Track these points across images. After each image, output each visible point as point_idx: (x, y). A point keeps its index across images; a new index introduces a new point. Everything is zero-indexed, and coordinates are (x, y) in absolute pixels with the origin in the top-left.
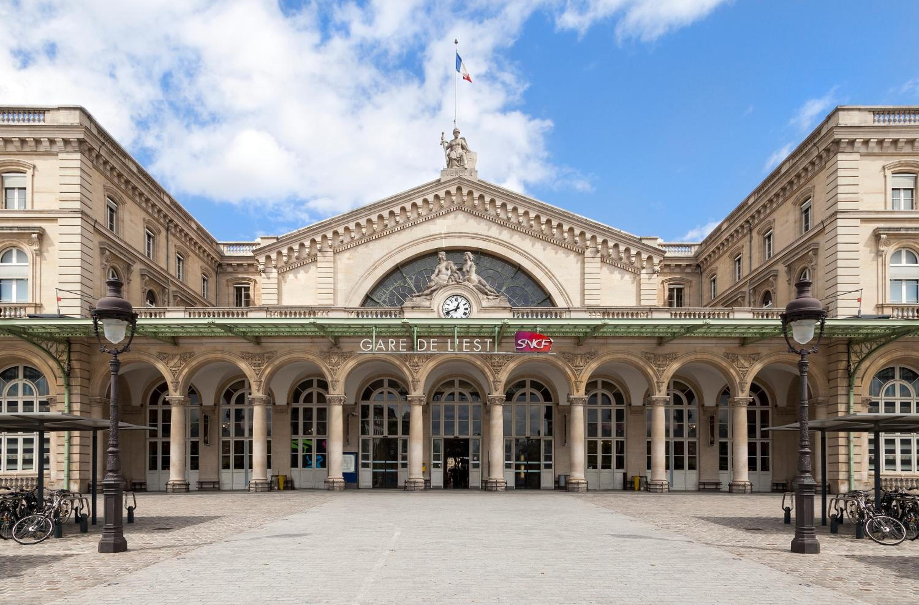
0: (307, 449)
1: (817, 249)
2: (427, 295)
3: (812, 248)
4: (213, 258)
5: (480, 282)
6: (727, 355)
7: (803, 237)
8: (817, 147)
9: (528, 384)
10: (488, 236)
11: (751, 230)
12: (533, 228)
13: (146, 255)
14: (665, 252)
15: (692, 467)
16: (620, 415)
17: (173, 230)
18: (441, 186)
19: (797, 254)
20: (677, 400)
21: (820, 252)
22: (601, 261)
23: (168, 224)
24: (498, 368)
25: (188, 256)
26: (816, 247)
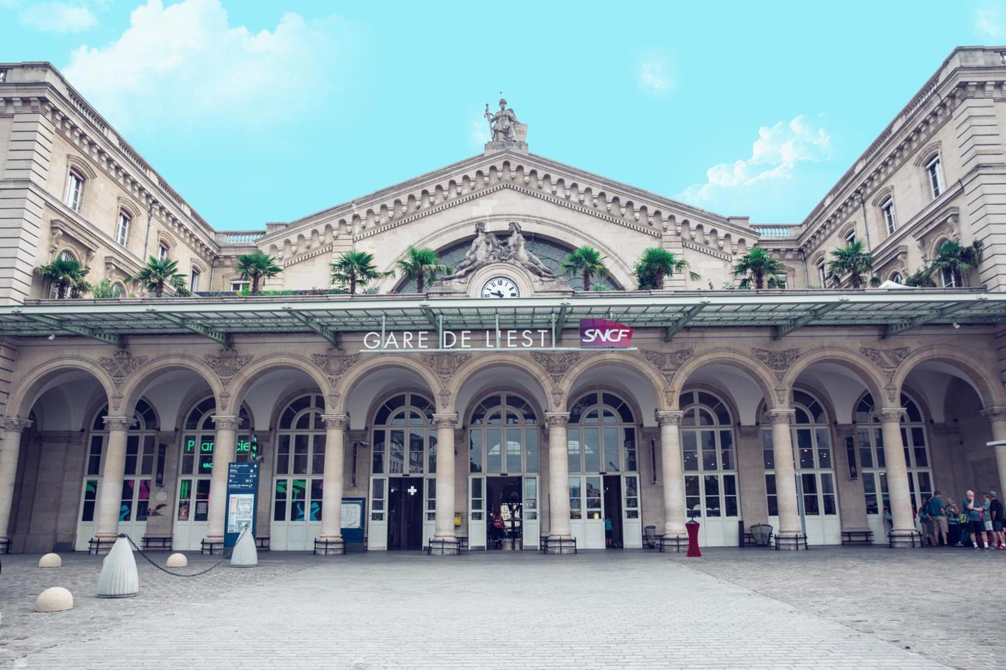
0: (298, 494)
1: (957, 215)
2: (460, 277)
3: (951, 213)
4: (207, 249)
5: (531, 260)
6: (864, 351)
7: (935, 202)
8: (939, 95)
9: (600, 399)
10: (543, 218)
11: (863, 202)
12: (598, 208)
13: (119, 241)
14: (759, 234)
15: (830, 510)
16: (726, 437)
17: (157, 213)
18: (485, 161)
19: (931, 223)
20: (801, 417)
21: (963, 218)
22: (683, 246)
23: (151, 205)
24: (558, 374)
25: (175, 245)
26: (956, 213)
